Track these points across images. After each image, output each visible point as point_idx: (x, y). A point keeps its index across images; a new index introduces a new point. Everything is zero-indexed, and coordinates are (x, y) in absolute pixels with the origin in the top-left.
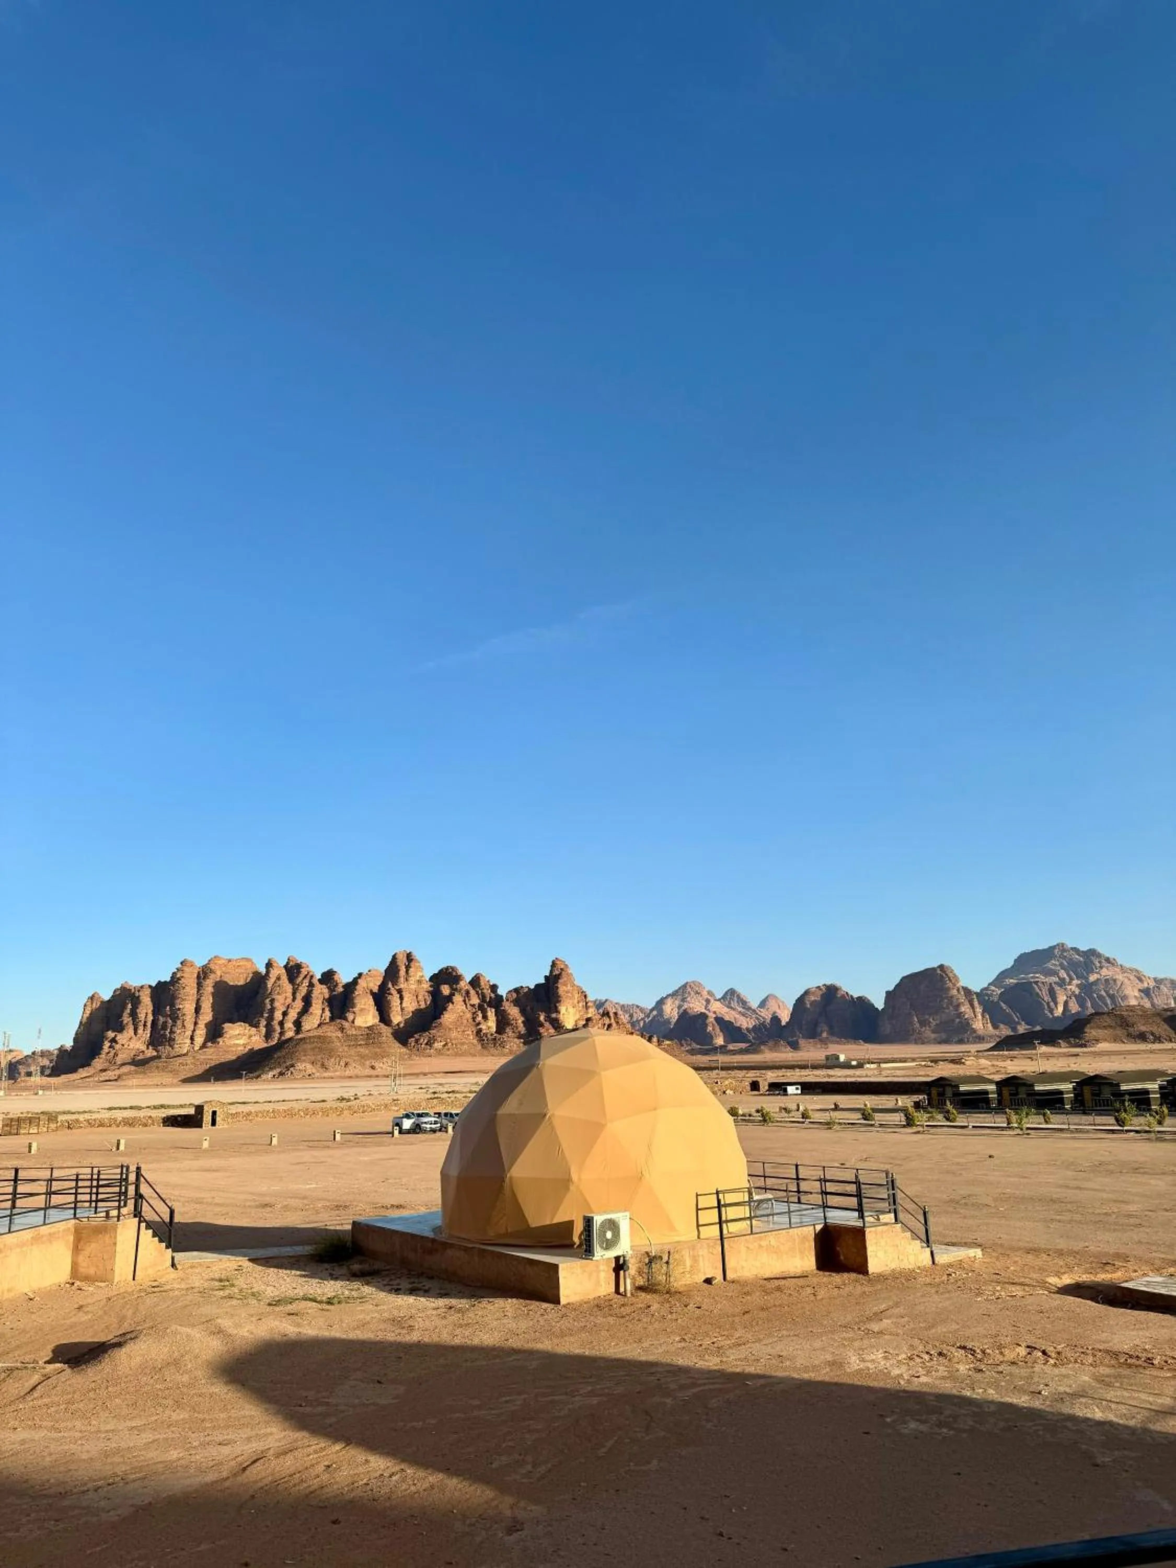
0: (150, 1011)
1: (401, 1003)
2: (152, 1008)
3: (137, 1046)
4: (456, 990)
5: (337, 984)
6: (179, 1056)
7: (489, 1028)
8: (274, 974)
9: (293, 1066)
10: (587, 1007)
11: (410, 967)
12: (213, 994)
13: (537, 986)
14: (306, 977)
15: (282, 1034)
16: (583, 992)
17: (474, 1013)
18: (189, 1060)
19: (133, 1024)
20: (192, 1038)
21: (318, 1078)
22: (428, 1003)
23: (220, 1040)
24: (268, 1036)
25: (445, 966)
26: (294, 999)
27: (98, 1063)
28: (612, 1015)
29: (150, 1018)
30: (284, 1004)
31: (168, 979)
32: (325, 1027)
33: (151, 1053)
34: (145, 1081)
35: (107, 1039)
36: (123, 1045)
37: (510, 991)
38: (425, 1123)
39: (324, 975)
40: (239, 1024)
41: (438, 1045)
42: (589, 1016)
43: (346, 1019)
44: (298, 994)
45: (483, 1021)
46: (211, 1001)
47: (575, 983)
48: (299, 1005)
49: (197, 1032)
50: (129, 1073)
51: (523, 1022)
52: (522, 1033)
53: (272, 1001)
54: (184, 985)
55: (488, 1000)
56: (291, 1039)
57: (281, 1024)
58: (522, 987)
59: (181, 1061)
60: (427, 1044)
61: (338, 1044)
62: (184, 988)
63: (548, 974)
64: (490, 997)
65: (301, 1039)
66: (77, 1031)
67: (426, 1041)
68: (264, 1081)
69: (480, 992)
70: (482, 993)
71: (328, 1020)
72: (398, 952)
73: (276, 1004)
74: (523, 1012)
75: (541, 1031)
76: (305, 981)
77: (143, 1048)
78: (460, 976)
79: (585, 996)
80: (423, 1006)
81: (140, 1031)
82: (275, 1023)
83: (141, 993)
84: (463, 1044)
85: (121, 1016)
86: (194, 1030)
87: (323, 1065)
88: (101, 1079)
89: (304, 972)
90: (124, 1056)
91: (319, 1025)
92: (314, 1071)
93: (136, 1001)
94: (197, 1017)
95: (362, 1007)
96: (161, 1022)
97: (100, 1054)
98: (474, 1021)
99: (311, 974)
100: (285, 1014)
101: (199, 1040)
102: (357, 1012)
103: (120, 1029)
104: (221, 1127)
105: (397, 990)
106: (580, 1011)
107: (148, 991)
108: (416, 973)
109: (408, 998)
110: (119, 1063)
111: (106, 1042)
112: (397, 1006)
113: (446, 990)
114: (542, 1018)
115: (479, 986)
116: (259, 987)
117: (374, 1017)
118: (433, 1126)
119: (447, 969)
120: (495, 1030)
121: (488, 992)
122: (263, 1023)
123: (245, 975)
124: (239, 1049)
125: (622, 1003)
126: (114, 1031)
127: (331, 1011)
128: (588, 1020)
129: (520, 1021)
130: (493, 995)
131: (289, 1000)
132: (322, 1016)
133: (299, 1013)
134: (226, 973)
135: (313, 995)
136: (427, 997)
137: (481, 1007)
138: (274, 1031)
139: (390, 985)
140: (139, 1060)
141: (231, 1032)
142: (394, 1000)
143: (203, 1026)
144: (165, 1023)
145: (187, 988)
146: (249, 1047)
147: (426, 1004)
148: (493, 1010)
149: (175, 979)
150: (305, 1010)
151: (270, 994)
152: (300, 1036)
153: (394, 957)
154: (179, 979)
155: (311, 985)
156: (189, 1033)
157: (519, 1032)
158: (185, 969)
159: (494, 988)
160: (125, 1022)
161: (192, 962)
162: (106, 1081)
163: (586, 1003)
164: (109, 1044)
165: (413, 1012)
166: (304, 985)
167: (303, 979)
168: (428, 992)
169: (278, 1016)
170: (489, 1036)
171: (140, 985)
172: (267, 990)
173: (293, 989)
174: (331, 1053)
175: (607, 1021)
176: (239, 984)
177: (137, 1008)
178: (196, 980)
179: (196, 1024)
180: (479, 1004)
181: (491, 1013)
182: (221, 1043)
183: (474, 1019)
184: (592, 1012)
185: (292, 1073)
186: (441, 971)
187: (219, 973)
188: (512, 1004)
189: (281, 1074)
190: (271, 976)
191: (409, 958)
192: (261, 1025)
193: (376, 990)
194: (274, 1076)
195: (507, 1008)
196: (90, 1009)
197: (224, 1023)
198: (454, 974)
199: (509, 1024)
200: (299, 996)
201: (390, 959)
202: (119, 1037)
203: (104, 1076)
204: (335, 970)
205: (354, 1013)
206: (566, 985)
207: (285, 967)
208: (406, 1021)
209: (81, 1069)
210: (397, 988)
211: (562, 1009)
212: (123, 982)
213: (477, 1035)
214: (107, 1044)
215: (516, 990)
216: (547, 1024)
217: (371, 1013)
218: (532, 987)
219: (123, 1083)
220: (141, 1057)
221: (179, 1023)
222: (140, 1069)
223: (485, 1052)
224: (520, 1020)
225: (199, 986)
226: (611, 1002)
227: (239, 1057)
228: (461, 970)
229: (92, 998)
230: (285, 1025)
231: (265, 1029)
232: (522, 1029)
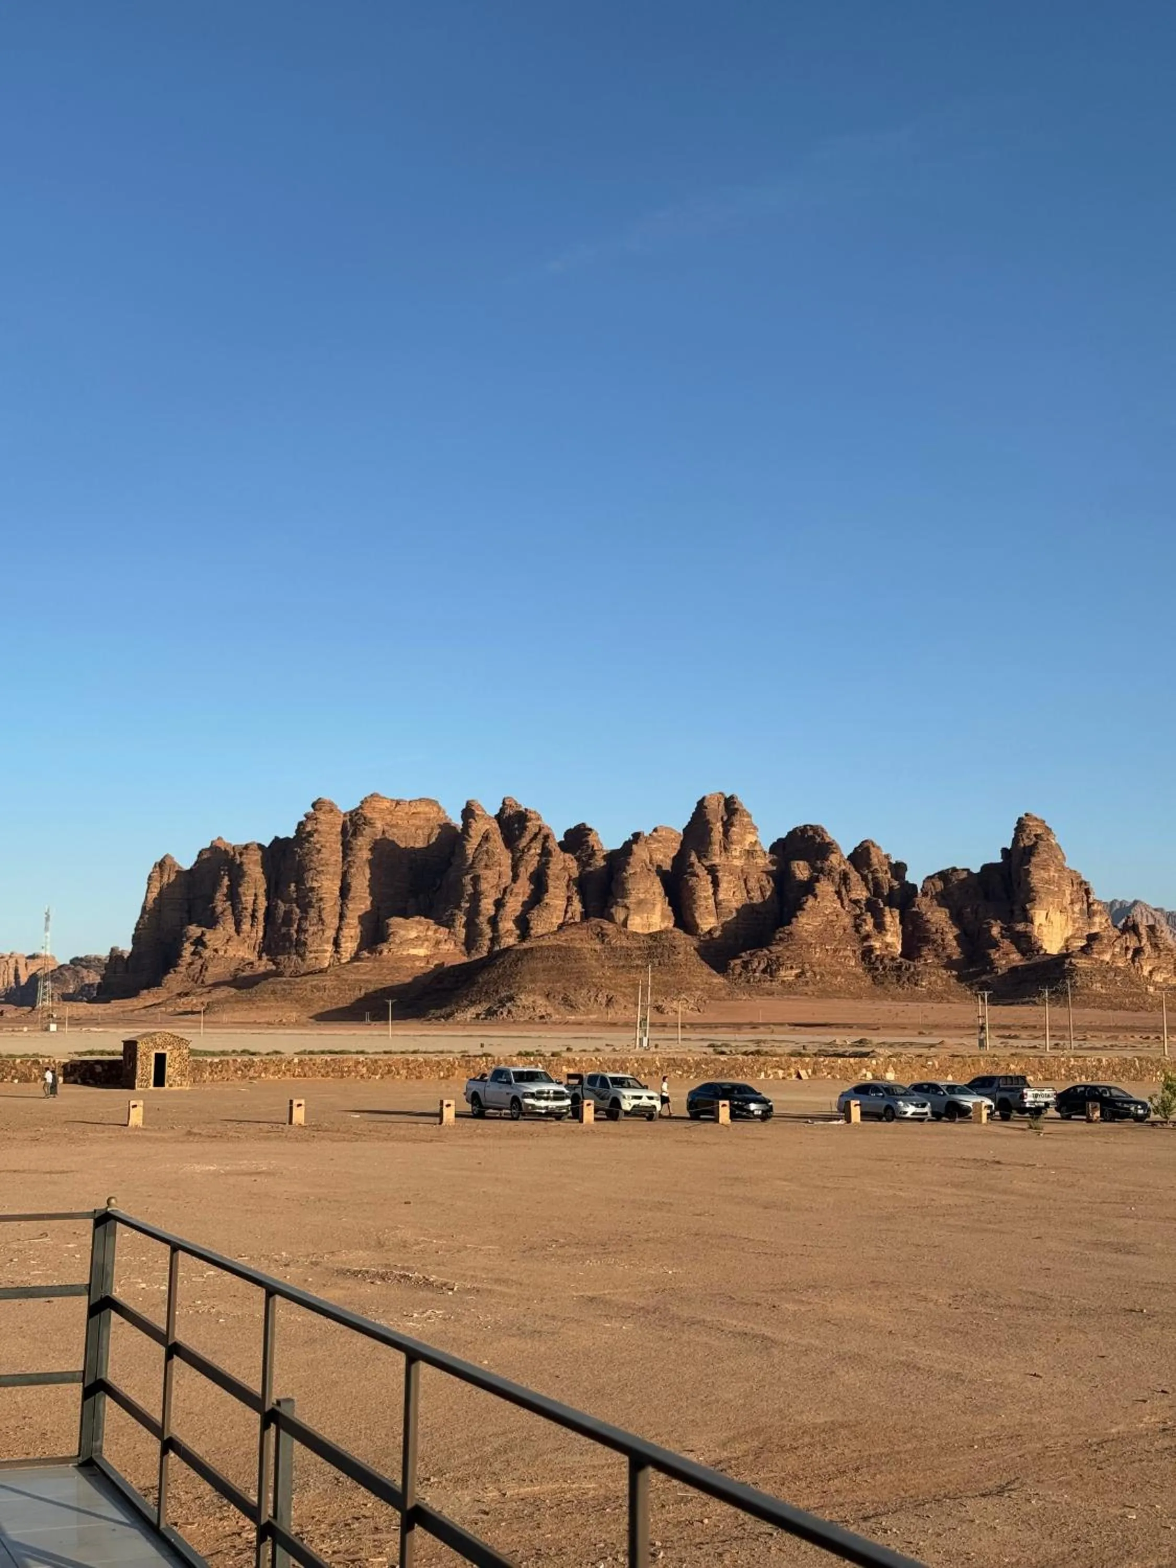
0: (261, 892)
1: (715, 893)
2: (265, 886)
3: (241, 954)
4: (821, 871)
5: (593, 854)
6: (311, 973)
7: (888, 945)
8: (478, 828)
9: (511, 999)
10: (1090, 914)
11: (732, 825)
12: (371, 863)
13: (986, 868)
14: (536, 835)
15: (494, 940)
16: (1082, 883)
17: (857, 917)
18: (328, 981)
19: (233, 913)
20: (336, 943)
21: (554, 1023)
22: (768, 893)
23: (384, 947)
24: (470, 943)
25: (801, 824)
26: (515, 878)
27: (174, 981)
28: (1143, 931)
29: (263, 903)
30: (498, 885)
31: (292, 835)
32: (570, 933)
33: (264, 965)
34: (253, 1016)
35: (188, 939)
36: (216, 951)
37: (929, 878)
38: (532, 1095)
39: (568, 834)
40: (417, 918)
41: (787, 975)
42: (1095, 930)
43: (611, 919)
44: (522, 869)
45: (875, 932)
46: (368, 876)
47: (1066, 864)
48: (524, 888)
49: (346, 932)
50: (226, 1000)
51: (956, 938)
52: (955, 957)
53: (476, 880)
54: (318, 846)
55: (886, 892)
56: (508, 949)
57: (494, 922)
58: (954, 870)
59: (314, 983)
60: (764, 971)
61: (594, 962)
62: (319, 851)
63: (1009, 847)
64: (891, 888)
65: (526, 951)
66: (138, 924)
67: (762, 966)
68: (458, 1023)
69: (870, 877)
70: (874, 878)
71: (578, 919)
72: (707, 794)
73: (484, 886)
74: (956, 918)
75: (993, 957)
76: (534, 845)
77: (253, 957)
78: (830, 844)
79: (1087, 892)
80: (757, 898)
81: (246, 927)
82: (482, 920)
83: (245, 859)
84: (835, 975)
85: (211, 899)
86: (339, 929)
87: (565, 1000)
88: (178, 1010)
89: (532, 827)
90: (219, 970)
91: (560, 927)
92: (550, 1010)
93: (237, 873)
94: (343, 905)
95: (642, 896)
96: (282, 913)
97: (177, 966)
98: (857, 931)
99: (544, 832)
100: (499, 904)
101: (349, 946)
102: (632, 906)
103: (211, 922)
104: (175, 1088)
105: (706, 868)
106: (1074, 921)
107: (257, 856)
108: (743, 836)
109: (729, 882)
110: (210, 982)
111: (187, 945)
112: (706, 898)
113: (801, 870)
114: (995, 931)
115: (869, 865)
116: (452, 853)
117: (663, 916)
118: (552, 1104)
119: (804, 829)
120: (899, 949)
121: (885, 877)
122: (461, 919)
123: (427, 832)
124: (417, 963)
125: (1167, 909)
126: (200, 926)
127: (583, 902)
128: (1092, 938)
129: (950, 936)
130: (895, 883)
131: (507, 880)
132: (566, 912)
133: (524, 904)
134: (392, 826)
135: (549, 872)
136: (765, 883)
137: (871, 906)
138: (481, 935)
139: (693, 858)
140: (245, 978)
141: (402, 932)
142: (703, 887)
143: (355, 921)
144: (288, 913)
145: (323, 850)
146: (436, 962)
147: (764, 897)
148: (897, 912)
149: (303, 834)
150: (536, 898)
151: (471, 866)
152: (526, 945)
153: (701, 804)
154: (310, 834)
155: (546, 853)
156: (330, 933)
157: (949, 957)
158: (321, 817)
159: (899, 869)
160: (219, 909)
161: (331, 804)
162: (186, 1013)
163: (1089, 905)
164: (192, 948)
165: (737, 910)
166: (533, 851)
167: (531, 840)
168: (768, 873)
169: (487, 906)
170: (886, 961)
171: (244, 843)
172: (466, 859)
173: (513, 859)
174: (580, 979)
175: (1133, 943)
176: (417, 846)
177: (240, 885)
178: (340, 837)
179: (342, 916)
180: (868, 900)
181: (892, 919)
182: (385, 953)
183: (857, 928)
184: (1100, 923)
185: (510, 1012)
186: (792, 834)
187: (379, 825)
188: (935, 902)
189: (490, 1013)
190: (472, 833)
191: (731, 806)
192: (457, 923)
193: (667, 866)
194: (478, 1015)
195: (923, 909)
196: (158, 885)
197: (389, 918)
198: (818, 840)
199: (927, 940)
200: (526, 871)
201: (693, 808)
202: (209, 936)
203: (185, 1004)
204: (589, 825)
205: (627, 908)
206: (1045, 868)
207: (498, 817)
208: (725, 927)
209: (145, 991)
210: (707, 863)
211: (1039, 917)
212: (215, 838)
213: (863, 959)
214: (188, 948)
215: (943, 876)
216: (1006, 944)
217: (659, 907)
218: (976, 870)
219: (214, 1018)
220: (248, 972)
221: (313, 913)
222: (244, 993)
223: (879, 991)
224: (951, 933)
225: (347, 848)
226: (1146, 907)
227: (416, 979)
228: (833, 834)
229: (161, 865)
230: (501, 925)
231: (464, 931)
232: (954, 950)
